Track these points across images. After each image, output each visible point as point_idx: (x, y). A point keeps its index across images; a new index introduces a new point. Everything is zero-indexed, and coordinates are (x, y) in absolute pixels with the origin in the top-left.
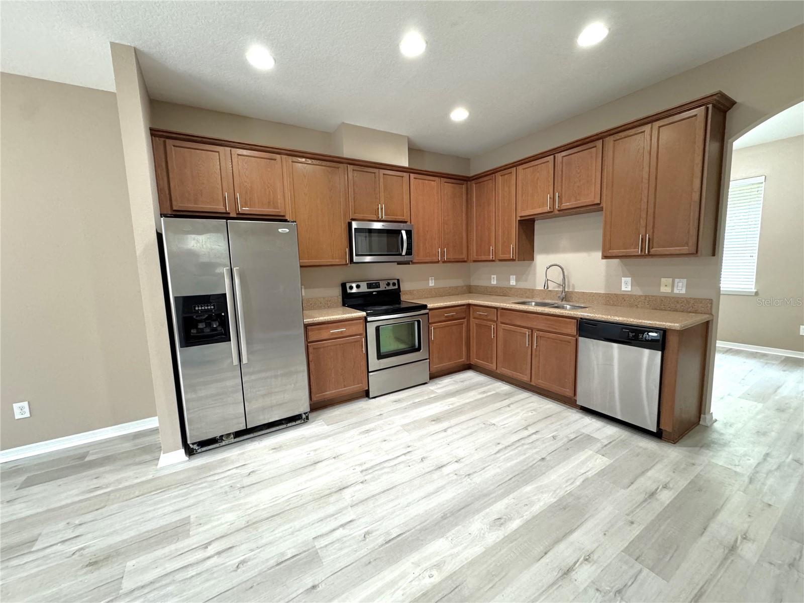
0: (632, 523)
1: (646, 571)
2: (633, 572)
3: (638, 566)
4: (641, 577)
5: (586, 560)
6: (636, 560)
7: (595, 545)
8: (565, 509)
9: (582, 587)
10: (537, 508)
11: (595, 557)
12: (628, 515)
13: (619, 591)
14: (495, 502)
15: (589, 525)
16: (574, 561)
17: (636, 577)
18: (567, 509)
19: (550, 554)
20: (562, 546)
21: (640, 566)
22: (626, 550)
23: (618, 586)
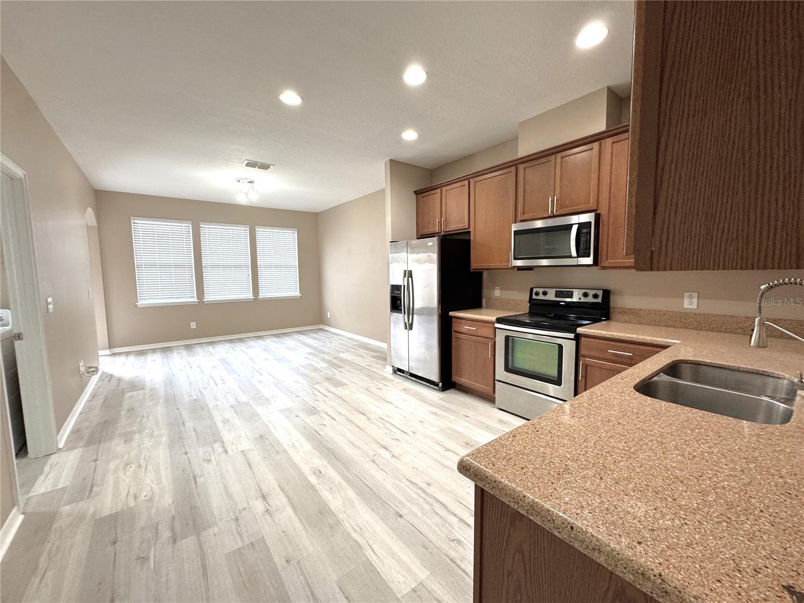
0: (288, 561)
1: (240, 545)
2: (245, 535)
3: (247, 542)
4: (238, 538)
5: (267, 510)
6: (252, 543)
7: (276, 521)
8: (319, 513)
9: (250, 501)
10: (326, 494)
11: (268, 517)
12: (298, 562)
13: (237, 519)
14: (338, 472)
15: (298, 525)
16: (270, 503)
17: (240, 535)
18: (319, 514)
19: (281, 492)
20: (284, 500)
21: (246, 543)
22: (263, 540)
23: (241, 520)
